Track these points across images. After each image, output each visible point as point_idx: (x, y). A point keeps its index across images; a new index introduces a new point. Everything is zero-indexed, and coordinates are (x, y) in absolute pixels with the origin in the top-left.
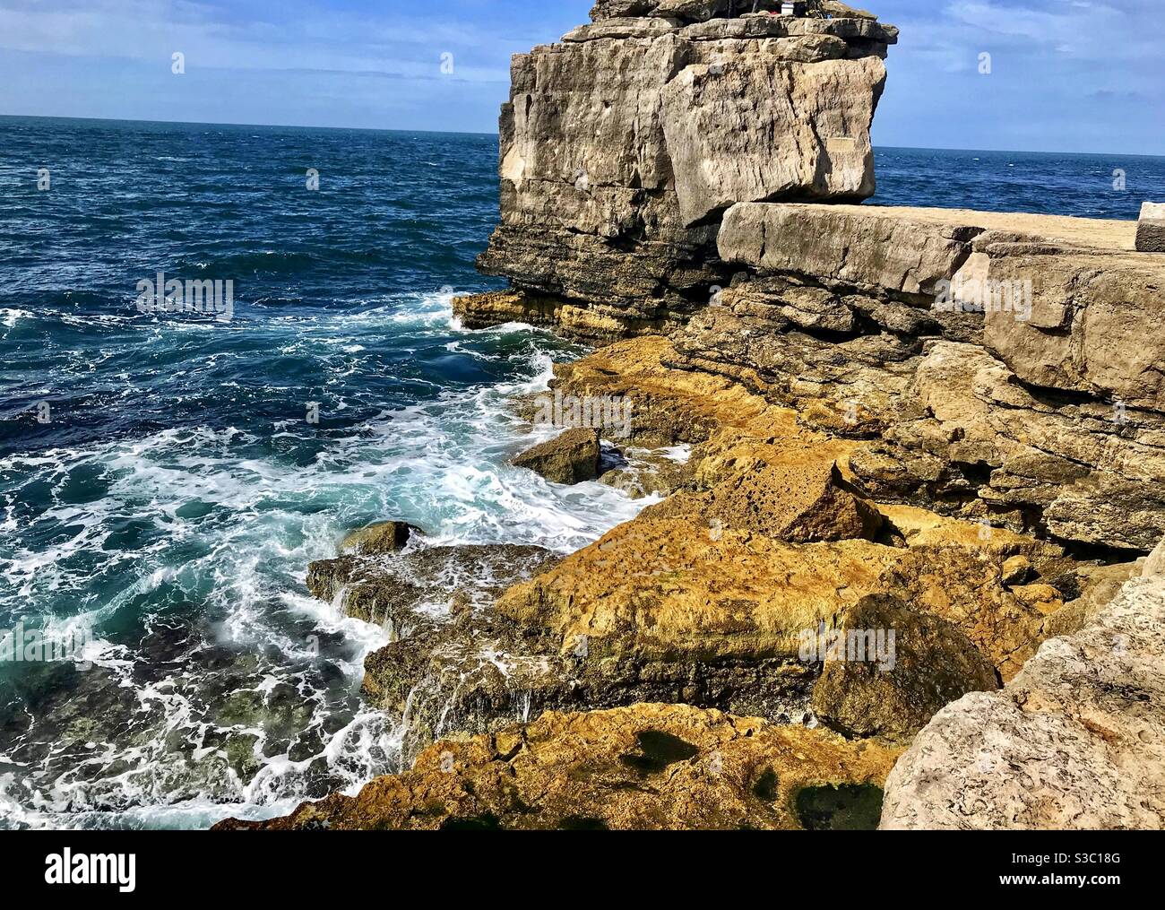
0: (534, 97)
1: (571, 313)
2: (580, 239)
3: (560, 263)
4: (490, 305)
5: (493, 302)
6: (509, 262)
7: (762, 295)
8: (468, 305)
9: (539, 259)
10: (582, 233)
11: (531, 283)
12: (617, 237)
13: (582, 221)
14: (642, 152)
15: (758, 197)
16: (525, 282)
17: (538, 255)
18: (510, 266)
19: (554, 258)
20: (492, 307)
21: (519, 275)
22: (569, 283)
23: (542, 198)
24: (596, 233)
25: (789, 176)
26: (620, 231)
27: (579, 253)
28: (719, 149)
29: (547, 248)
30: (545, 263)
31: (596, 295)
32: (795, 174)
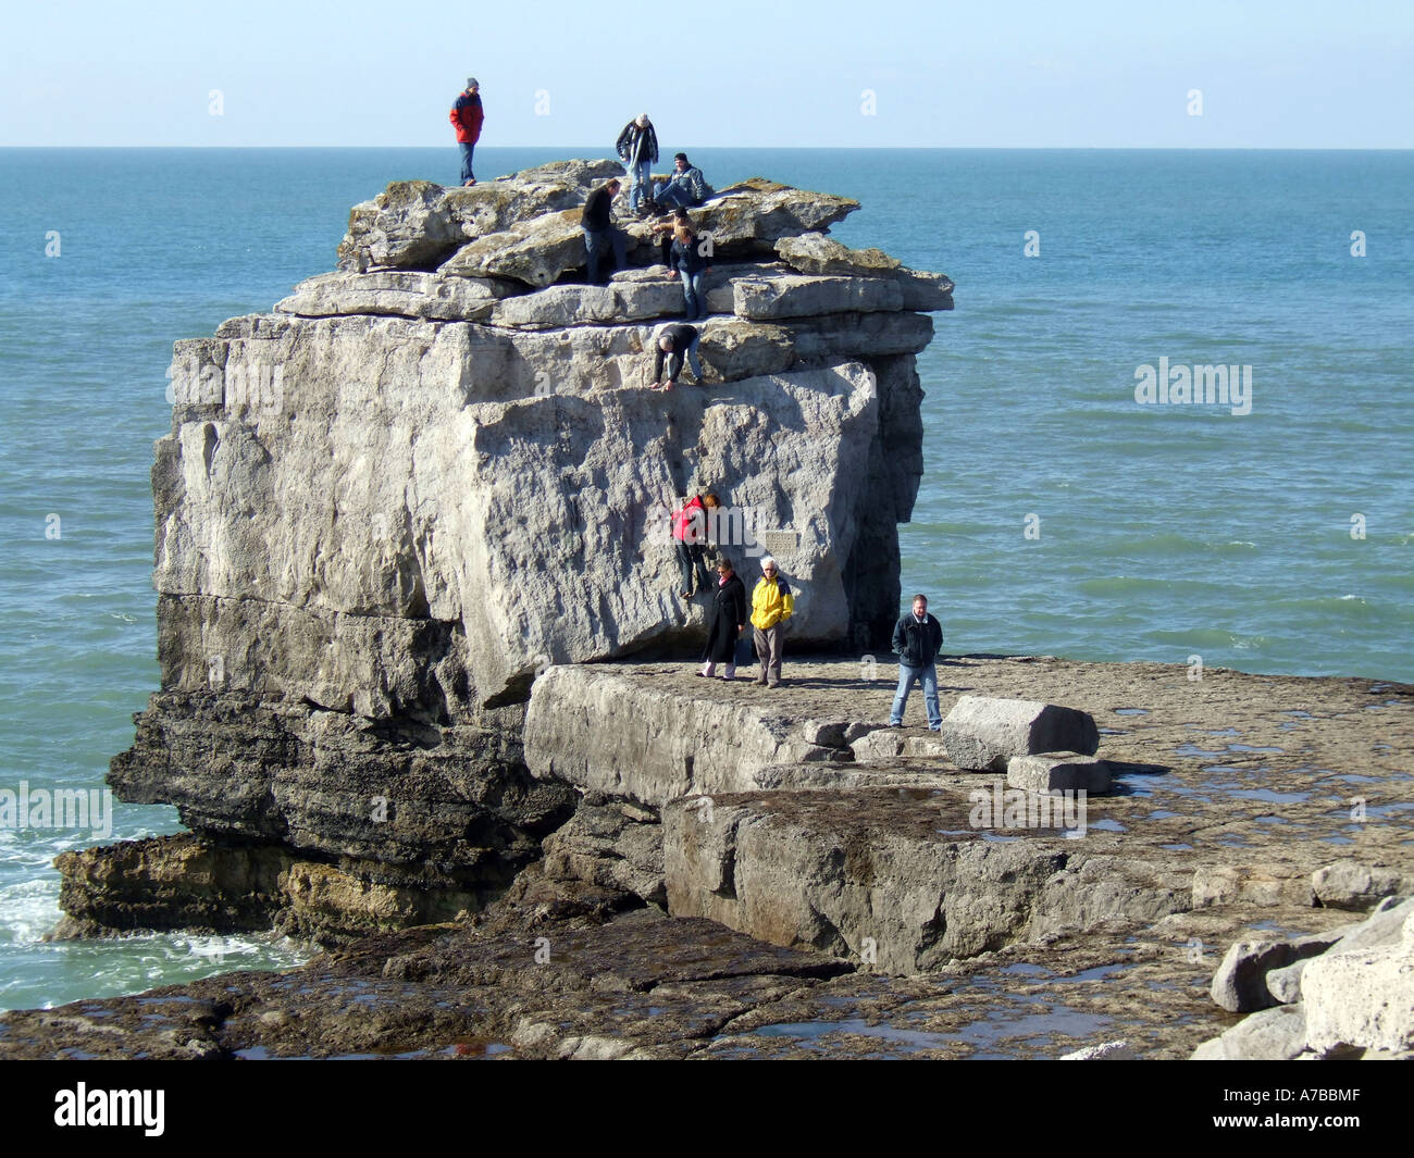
0: (221, 429)
1: (305, 881)
2: (319, 721)
3: (282, 774)
4: (140, 867)
5: (146, 861)
6: (177, 773)
7: (588, 840)
8: (94, 867)
9: (239, 764)
10: (323, 709)
11: (222, 817)
12: (387, 720)
13: (322, 686)
14: (428, 550)
15: (594, 653)
16: (211, 815)
17: (237, 757)
18: (178, 782)
19: (271, 763)
20: (144, 873)
21: (197, 801)
22: (299, 816)
23: (243, 635)
24: (349, 709)
25: (657, 610)
26: (394, 704)
27: (317, 751)
28: (524, 564)
29: (255, 740)
30: (251, 774)
31: (352, 840)
32: (670, 608)
